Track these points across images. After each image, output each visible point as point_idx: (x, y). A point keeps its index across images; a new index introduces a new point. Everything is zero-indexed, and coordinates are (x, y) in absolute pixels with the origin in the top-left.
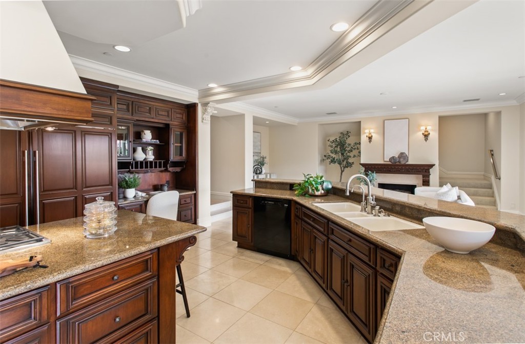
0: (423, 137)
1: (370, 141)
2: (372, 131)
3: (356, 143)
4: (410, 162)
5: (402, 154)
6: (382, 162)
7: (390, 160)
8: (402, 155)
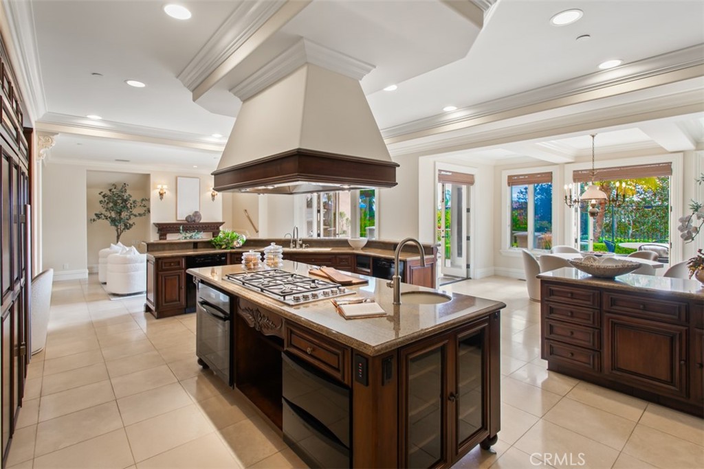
0: (211, 196)
1: (161, 198)
2: (165, 187)
3: (143, 200)
4: (202, 221)
5: (196, 212)
6: (174, 221)
7: (187, 219)
8: (196, 214)
